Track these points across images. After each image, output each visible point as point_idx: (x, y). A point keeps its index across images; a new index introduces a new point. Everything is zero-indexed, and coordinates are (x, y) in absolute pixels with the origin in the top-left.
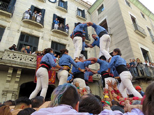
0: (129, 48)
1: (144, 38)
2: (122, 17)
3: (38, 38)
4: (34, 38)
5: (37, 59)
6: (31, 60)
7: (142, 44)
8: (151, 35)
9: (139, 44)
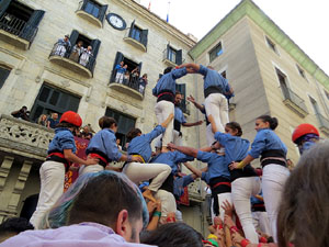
1: (303, 117)
2: (259, 71)
4: (71, 97)
8: (318, 114)
9: (292, 129)
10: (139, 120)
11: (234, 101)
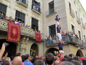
0: (65, 24)
1: (74, 18)
3: (6, 6)
4: (3, 6)
5: (8, 24)
6: (3, 24)
7: (73, 22)
9: (71, 22)
11: (56, 12)
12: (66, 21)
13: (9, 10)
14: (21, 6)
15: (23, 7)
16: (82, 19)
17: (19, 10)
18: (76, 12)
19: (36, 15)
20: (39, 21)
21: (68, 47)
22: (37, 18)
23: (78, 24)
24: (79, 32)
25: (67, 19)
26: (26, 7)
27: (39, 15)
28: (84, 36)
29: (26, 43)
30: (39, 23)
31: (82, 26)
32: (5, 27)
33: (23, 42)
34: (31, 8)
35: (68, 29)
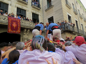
1: (70, 9)
6: (4, 19)
7: (69, 13)
8: (74, 8)
9: (67, 13)
10: (27, 11)
11: (53, 5)
12: (62, 12)
13: (11, 8)
14: (21, 4)
15: (23, 4)
16: (79, 10)
17: (20, 6)
18: (73, 5)
19: (36, 10)
20: (39, 15)
21: (65, 34)
22: (37, 13)
23: (75, 14)
24: (76, 21)
25: (63, 10)
26: (27, 4)
27: (39, 10)
28: (82, 25)
29: (28, 34)
30: (40, 17)
31: (79, 17)
32: (6, 21)
33: (25, 33)
34: (31, 5)
35: (64, 19)
